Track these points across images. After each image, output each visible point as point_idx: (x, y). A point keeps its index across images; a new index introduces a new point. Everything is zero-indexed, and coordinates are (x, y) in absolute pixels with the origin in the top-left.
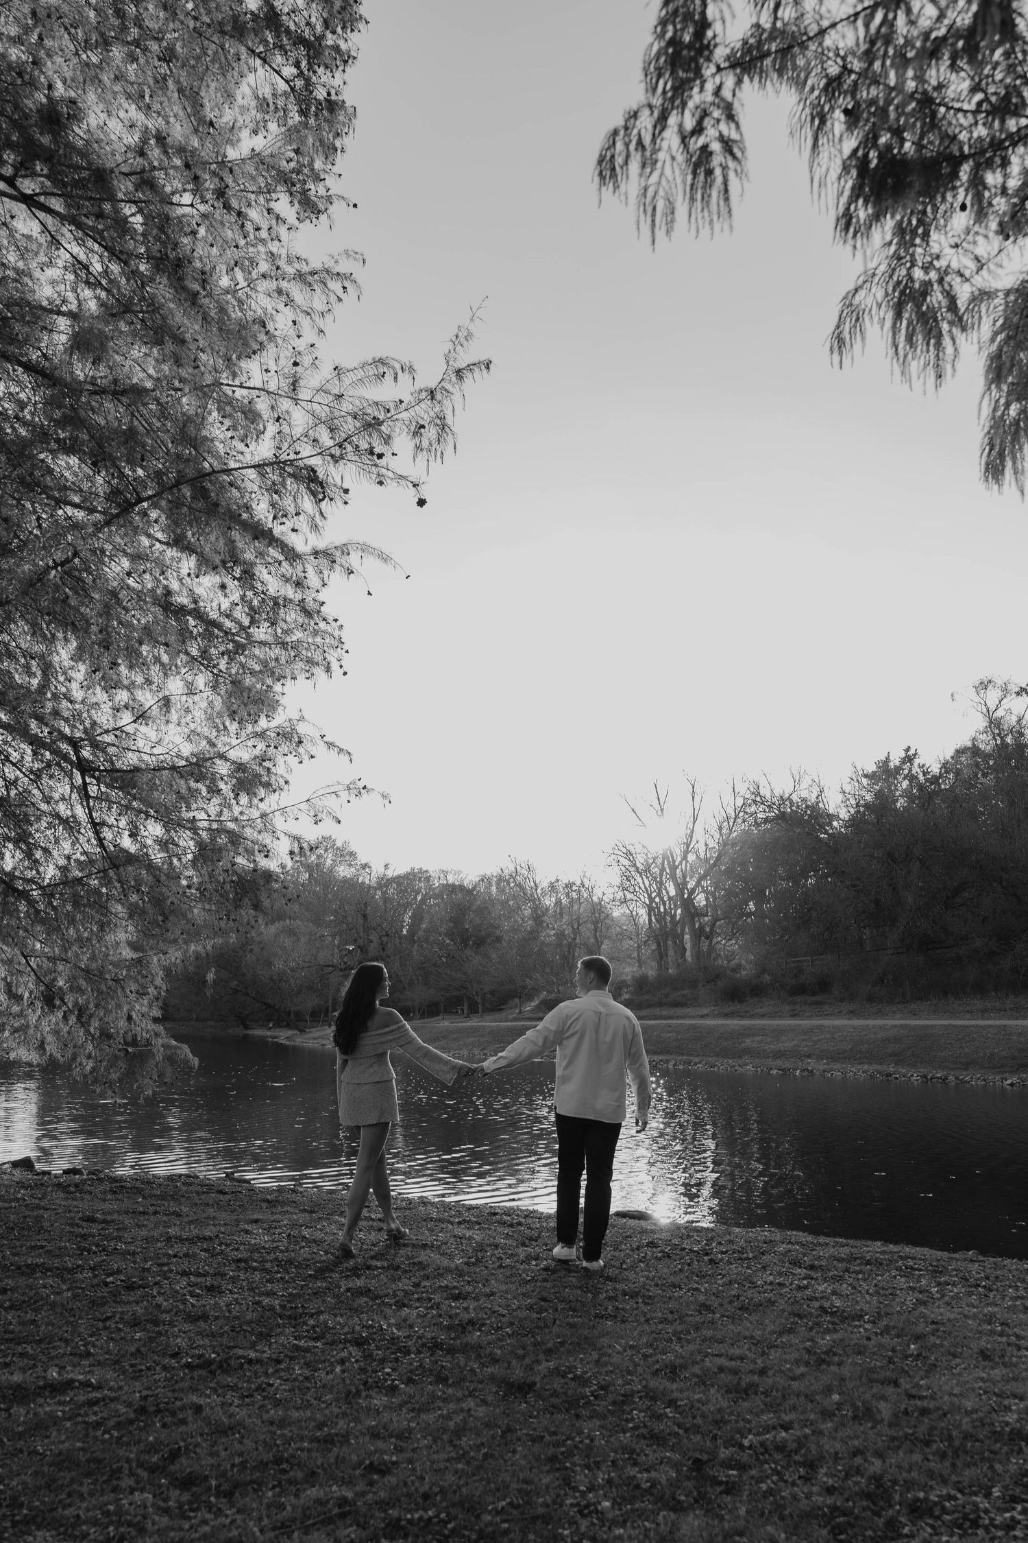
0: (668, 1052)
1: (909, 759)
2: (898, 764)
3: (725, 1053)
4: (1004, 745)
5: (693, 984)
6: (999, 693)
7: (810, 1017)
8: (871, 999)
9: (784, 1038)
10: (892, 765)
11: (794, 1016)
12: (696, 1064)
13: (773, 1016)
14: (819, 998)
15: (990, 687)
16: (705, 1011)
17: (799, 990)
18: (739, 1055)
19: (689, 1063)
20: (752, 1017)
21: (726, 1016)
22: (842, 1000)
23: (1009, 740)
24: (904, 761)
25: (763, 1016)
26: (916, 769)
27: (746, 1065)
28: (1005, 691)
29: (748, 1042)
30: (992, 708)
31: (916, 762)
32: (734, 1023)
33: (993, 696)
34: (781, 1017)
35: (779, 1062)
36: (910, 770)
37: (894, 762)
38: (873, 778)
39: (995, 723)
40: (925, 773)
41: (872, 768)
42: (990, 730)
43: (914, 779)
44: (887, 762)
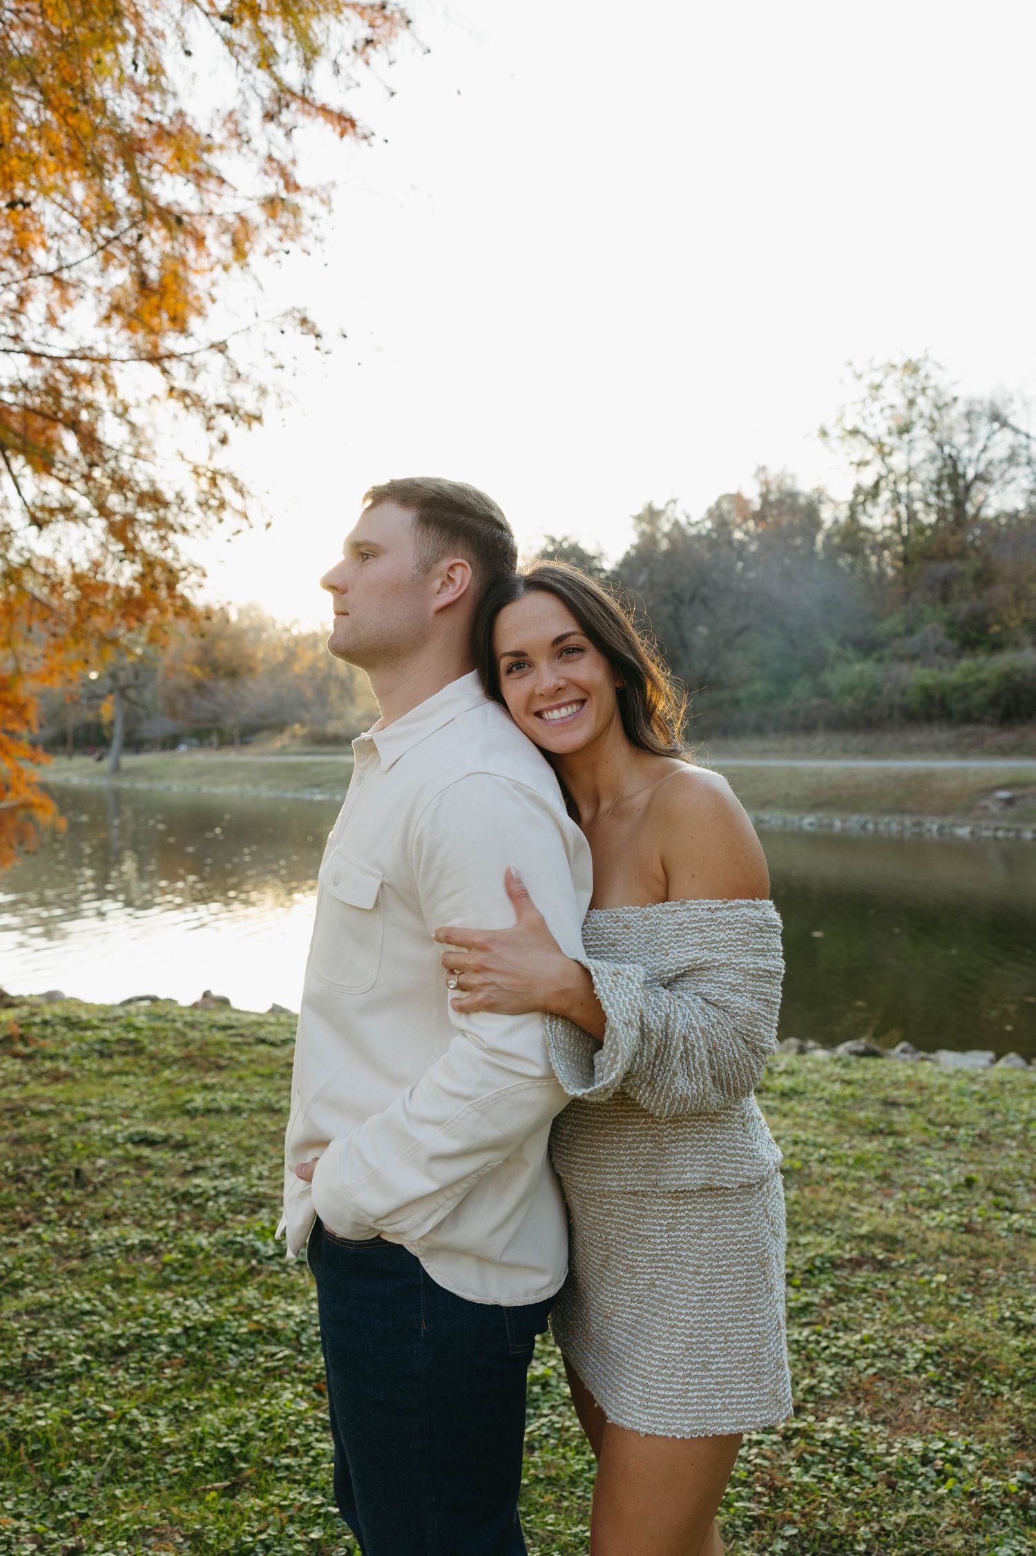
1: (673, 502)
2: (662, 507)
10: (656, 508)
24: (668, 504)
26: (679, 514)
36: (673, 511)
37: (658, 506)
38: (639, 518)
39: (763, 469)
40: (688, 517)
41: (639, 509)
42: (756, 475)
43: (676, 522)
44: (651, 505)
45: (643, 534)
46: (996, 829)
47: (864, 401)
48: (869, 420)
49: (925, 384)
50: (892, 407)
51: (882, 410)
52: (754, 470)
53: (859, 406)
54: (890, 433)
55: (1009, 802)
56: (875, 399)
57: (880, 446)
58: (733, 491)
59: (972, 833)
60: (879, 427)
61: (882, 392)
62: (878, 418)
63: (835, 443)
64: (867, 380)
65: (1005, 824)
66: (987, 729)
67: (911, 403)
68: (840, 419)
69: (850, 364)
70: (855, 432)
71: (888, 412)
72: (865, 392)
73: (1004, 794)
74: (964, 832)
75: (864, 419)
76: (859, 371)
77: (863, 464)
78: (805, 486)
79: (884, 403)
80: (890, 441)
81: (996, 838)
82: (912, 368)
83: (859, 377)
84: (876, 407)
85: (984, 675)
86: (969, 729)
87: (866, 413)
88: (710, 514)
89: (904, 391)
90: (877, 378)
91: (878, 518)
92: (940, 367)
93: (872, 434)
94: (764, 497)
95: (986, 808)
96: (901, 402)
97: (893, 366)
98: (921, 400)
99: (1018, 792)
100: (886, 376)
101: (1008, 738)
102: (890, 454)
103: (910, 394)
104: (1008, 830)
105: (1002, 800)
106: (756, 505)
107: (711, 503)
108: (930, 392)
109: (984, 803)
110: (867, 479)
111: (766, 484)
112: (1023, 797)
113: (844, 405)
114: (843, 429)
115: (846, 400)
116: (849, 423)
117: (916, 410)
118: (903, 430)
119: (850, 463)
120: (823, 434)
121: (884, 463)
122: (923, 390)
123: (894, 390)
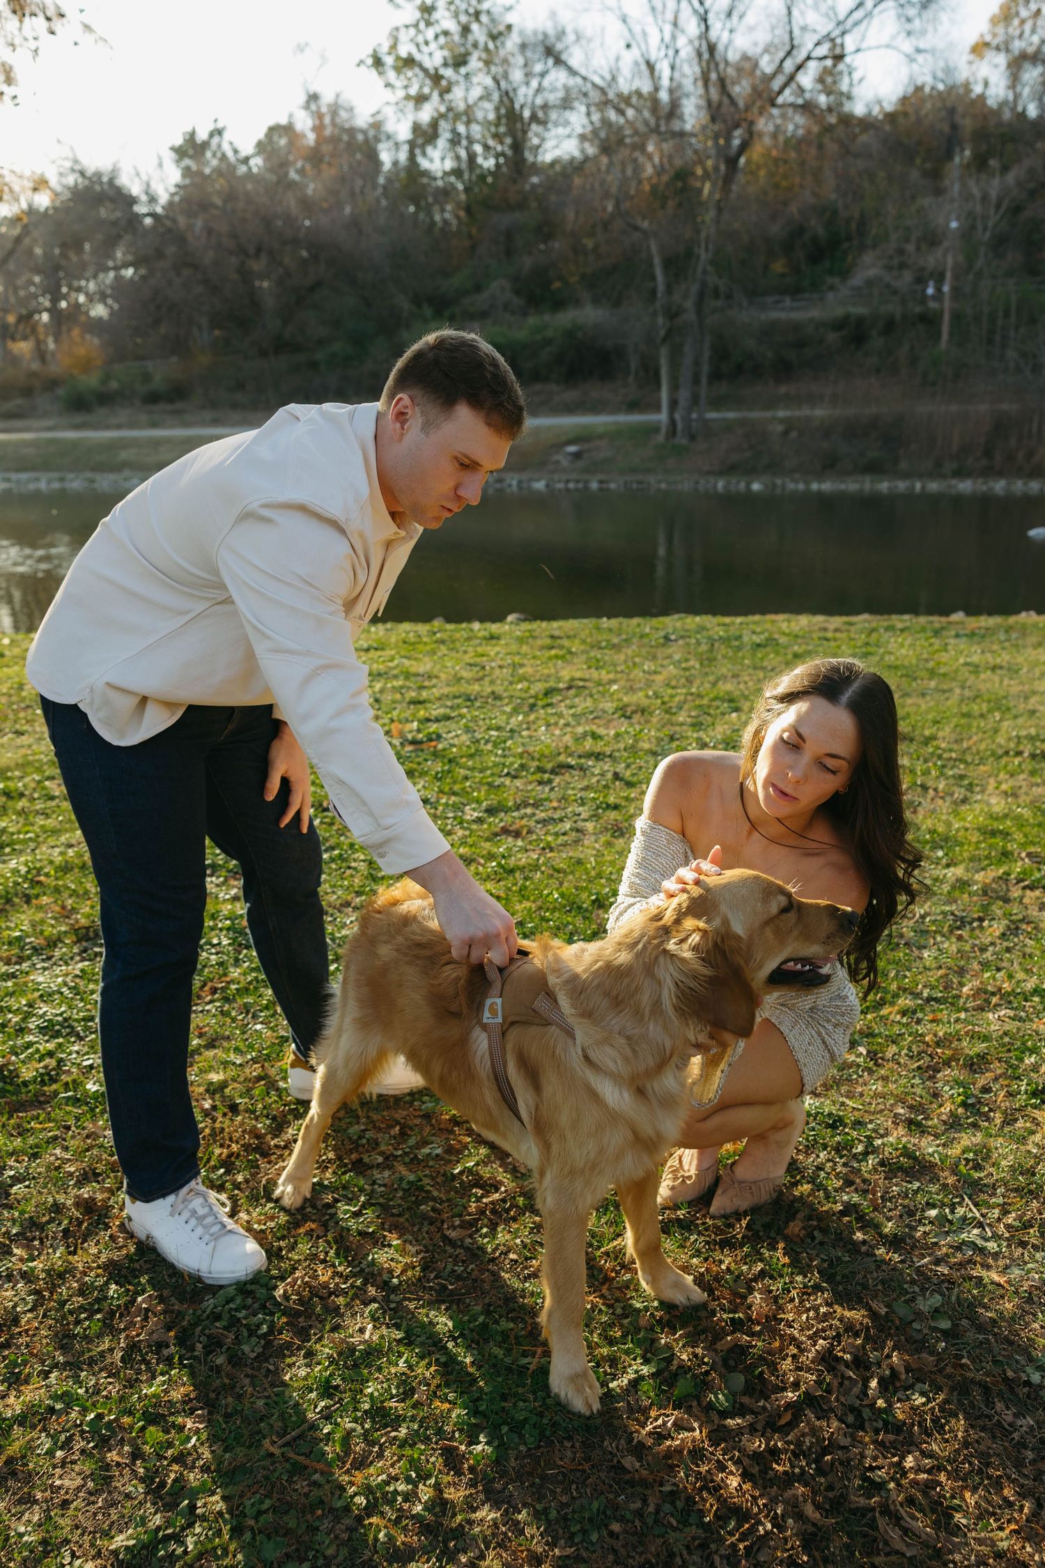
2: (206, 138)
4: (322, 127)
5: (28, 392)
8: (235, 406)
10: (199, 139)
11: (154, 425)
12: (72, 481)
13: (132, 425)
14: (179, 405)
16: (50, 423)
17: (153, 398)
21: (77, 427)
22: (203, 407)
23: (328, 119)
24: (211, 135)
25: (119, 427)
26: (226, 147)
29: (124, 455)
31: (227, 137)
36: (219, 146)
37: (202, 135)
38: (180, 152)
39: (314, 97)
40: (236, 151)
41: (179, 141)
42: (307, 107)
43: (224, 157)
44: (193, 134)
45: (187, 172)
46: (568, 481)
47: (416, 26)
48: (424, 48)
49: (479, 7)
50: (446, 33)
51: (437, 37)
52: (303, 98)
53: (412, 31)
54: (445, 65)
55: (577, 455)
56: (428, 24)
57: (436, 78)
58: (283, 121)
59: (547, 486)
60: (434, 57)
61: (436, 15)
62: (433, 46)
63: (391, 75)
65: (574, 476)
66: (553, 387)
67: (466, 30)
68: (394, 47)
70: (410, 62)
71: (442, 40)
72: (418, 15)
73: (572, 449)
74: (540, 485)
75: (418, 45)
77: (420, 99)
78: (362, 119)
79: (437, 29)
80: (448, 73)
81: (567, 490)
84: (430, 33)
85: (549, 333)
86: (538, 387)
87: (420, 39)
88: (261, 147)
89: (457, 15)
91: (437, 161)
93: (428, 64)
94: (318, 129)
95: (557, 462)
96: (455, 28)
98: (475, 27)
99: (586, 446)
101: (571, 395)
102: (448, 90)
103: (464, 19)
104: (578, 481)
105: (572, 454)
106: (311, 137)
107: (261, 134)
108: (484, 18)
109: (556, 457)
110: (425, 115)
111: (319, 116)
112: (588, 450)
113: (397, 29)
114: (398, 58)
115: (399, 23)
116: (403, 51)
117: (470, 38)
118: (459, 61)
119: (408, 97)
120: (378, 62)
121: (443, 100)
122: (477, 14)
123: (447, 14)
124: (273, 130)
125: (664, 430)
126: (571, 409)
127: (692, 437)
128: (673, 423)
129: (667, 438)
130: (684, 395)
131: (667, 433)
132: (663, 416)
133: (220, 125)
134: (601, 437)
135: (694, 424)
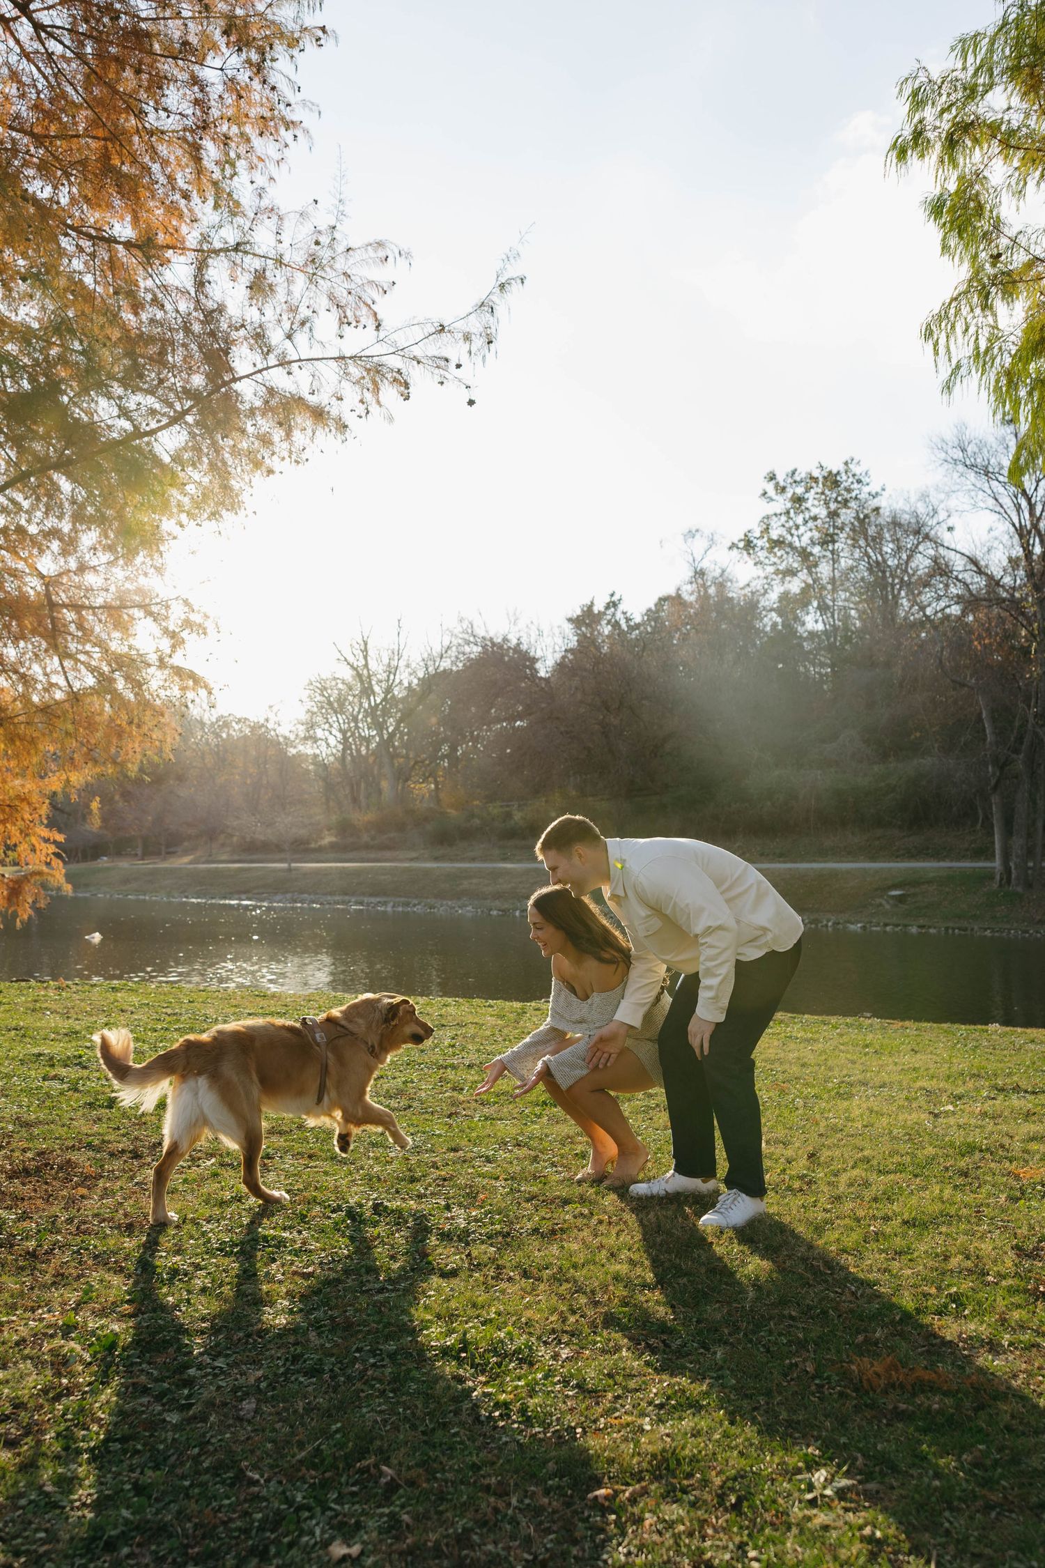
0: (385, 894)
1: (613, 605)
2: (602, 609)
3: (441, 895)
4: (707, 597)
5: (403, 827)
6: (706, 544)
7: (520, 861)
9: (501, 880)
10: (596, 610)
13: (484, 859)
15: (698, 536)
16: (415, 854)
17: (509, 835)
18: (458, 896)
19: (407, 904)
20: (463, 860)
21: (437, 859)
23: (712, 591)
24: (607, 607)
25: (474, 859)
26: (619, 616)
27: (466, 906)
28: (712, 541)
29: (465, 884)
30: (698, 558)
31: (621, 607)
32: (446, 865)
33: (699, 545)
34: (492, 861)
35: (497, 903)
36: (614, 615)
37: (599, 607)
38: (577, 622)
39: (700, 573)
40: (628, 620)
41: (577, 613)
42: (694, 581)
43: (616, 625)
44: (591, 606)
45: (580, 638)
46: (886, 925)
47: (788, 512)
48: (793, 531)
49: (847, 497)
50: (815, 518)
51: (806, 522)
52: (690, 573)
53: (784, 518)
54: (813, 543)
55: (901, 899)
56: (799, 511)
57: (804, 554)
58: (672, 591)
59: (864, 928)
60: (805, 537)
61: (805, 504)
63: (762, 555)
64: (789, 494)
65: (894, 920)
66: (896, 833)
67: (833, 515)
68: (765, 531)
69: (772, 477)
70: (779, 543)
71: (810, 524)
72: (789, 505)
73: (897, 892)
74: (856, 927)
75: (789, 531)
76: (782, 484)
77: (791, 572)
79: (807, 515)
80: (816, 550)
82: (832, 480)
83: (783, 489)
84: (799, 520)
85: (894, 780)
86: (880, 832)
87: (791, 524)
88: (651, 614)
89: (827, 503)
90: (800, 490)
91: (812, 622)
92: (859, 481)
93: (798, 544)
94: (703, 598)
95: (881, 905)
96: (822, 512)
97: (815, 480)
98: (843, 512)
99: (912, 890)
100: (807, 490)
101: (916, 840)
102: (816, 566)
103: (833, 506)
104: (897, 925)
105: (893, 896)
106: (696, 605)
107: (651, 604)
108: (853, 504)
109: (878, 901)
110: (795, 586)
111: (705, 588)
112: (914, 895)
113: (768, 517)
114: (770, 540)
115: (771, 512)
116: (774, 535)
117: (839, 522)
118: (828, 540)
119: (777, 572)
120: (749, 545)
121: (810, 573)
122: (845, 503)
123: (816, 502)
124: (663, 600)
125: (998, 877)
126: (911, 855)
127: (1029, 885)
128: (1008, 870)
129: (1001, 886)
130: (1018, 842)
131: (1001, 879)
132: (997, 864)
133: (615, 598)
134: (929, 882)
135: (1030, 872)
